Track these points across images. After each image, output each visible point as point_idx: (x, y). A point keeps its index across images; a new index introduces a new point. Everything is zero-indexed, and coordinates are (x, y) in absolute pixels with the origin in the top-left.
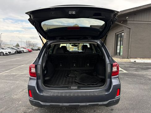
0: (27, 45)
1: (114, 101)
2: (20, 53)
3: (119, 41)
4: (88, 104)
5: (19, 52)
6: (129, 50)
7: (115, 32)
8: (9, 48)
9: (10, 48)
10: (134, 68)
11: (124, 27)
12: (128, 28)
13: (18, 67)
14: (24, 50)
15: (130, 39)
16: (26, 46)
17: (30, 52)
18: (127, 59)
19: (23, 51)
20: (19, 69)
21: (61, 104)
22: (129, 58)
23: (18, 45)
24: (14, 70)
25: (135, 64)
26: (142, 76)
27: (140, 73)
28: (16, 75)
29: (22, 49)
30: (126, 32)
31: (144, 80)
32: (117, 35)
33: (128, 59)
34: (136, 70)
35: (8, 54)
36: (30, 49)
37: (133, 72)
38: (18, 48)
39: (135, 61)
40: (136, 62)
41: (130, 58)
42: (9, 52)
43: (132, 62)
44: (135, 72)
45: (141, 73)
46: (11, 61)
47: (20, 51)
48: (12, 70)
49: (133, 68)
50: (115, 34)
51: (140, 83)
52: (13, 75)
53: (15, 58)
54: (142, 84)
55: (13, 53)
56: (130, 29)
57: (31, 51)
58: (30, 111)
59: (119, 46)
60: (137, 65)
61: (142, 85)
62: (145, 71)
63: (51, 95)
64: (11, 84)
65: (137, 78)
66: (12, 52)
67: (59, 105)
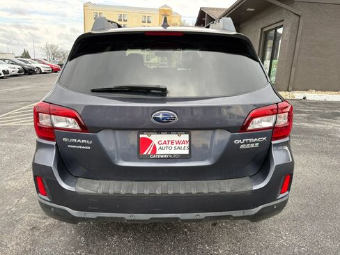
0: (48, 54)
1: (273, 206)
2: (30, 74)
3: (268, 49)
4: (203, 215)
5: (29, 72)
6: (293, 69)
7: (262, 26)
8: (4, 60)
9: (7, 61)
10: (304, 115)
11: (284, 11)
12: (294, 14)
13: (24, 108)
14: (40, 65)
15: (298, 43)
16: (46, 58)
17: (56, 72)
18: (285, 91)
19: (39, 68)
20: (24, 113)
21: (127, 216)
22: (290, 89)
23: (26, 55)
24: (13, 115)
25: (304, 104)
26: (324, 134)
27: (318, 125)
28: (17, 127)
29: (36, 65)
30: (290, 24)
31: (330, 144)
32: (266, 33)
33: (287, 93)
34: (309, 118)
35: (3, 75)
36: (56, 65)
37: (301, 124)
38: (27, 62)
39: (304, 98)
40: (307, 98)
41: (294, 90)
42: (3, 71)
43: (297, 100)
44: (307, 124)
45: (322, 126)
46: (8, 92)
47: (31, 70)
48: (8, 115)
49: (301, 115)
50: (262, 29)
51: (322, 151)
52: (10, 129)
53: (18, 85)
54: (327, 153)
55: (13, 73)
56: (299, 16)
57: (59, 70)
58: (47, 224)
59: (269, 62)
60: (310, 106)
61: (326, 157)
62: (331, 122)
63: (100, 191)
64: (4, 150)
65: (313, 139)
66: (10, 70)
67: (123, 218)
